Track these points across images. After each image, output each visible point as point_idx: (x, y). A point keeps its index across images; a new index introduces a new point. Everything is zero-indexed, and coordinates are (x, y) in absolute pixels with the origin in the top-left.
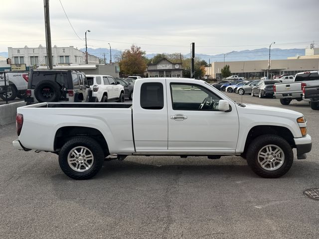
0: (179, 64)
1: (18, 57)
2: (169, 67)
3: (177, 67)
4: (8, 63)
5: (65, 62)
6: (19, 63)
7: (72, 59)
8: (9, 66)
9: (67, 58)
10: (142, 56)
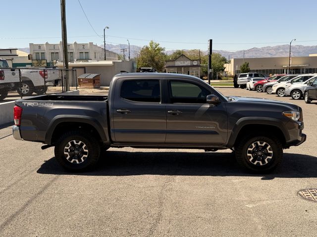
0: (197, 60)
1: (39, 53)
2: (188, 63)
3: (195, 63)
4: (29, 59)
5: (84, 58)
6: (40, 59)
7: (91, 55)
8: (30, 61)
9: (87, 54)
10: (162, 52)
